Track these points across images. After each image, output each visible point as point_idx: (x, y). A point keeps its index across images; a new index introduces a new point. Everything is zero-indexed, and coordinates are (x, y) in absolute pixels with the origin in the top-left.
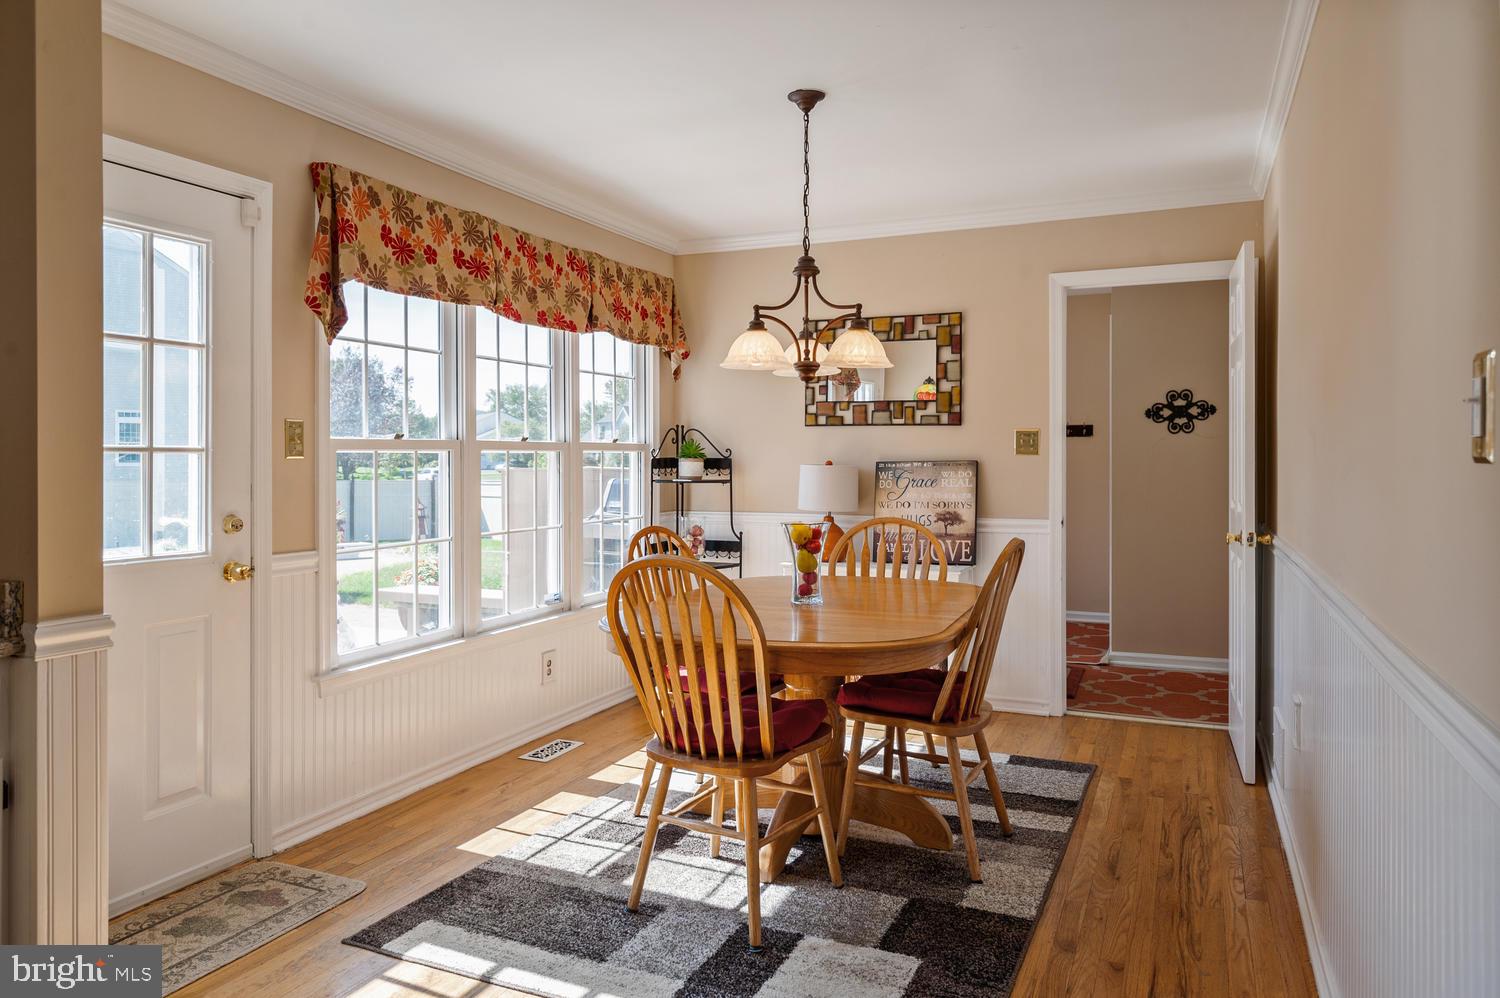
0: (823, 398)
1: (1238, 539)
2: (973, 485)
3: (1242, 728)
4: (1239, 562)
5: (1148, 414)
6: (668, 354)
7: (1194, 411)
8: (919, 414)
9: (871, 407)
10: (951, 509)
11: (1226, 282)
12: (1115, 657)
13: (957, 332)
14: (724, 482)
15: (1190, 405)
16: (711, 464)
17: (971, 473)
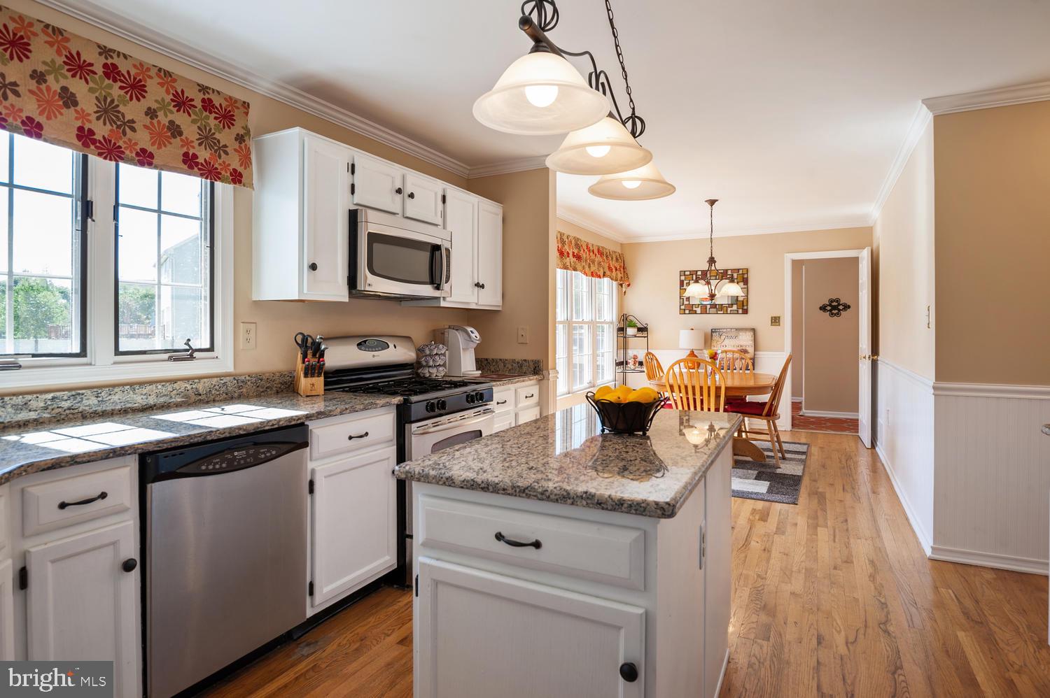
0: (688, 303)
1: (865, 358)
2: (753, 338)
3: (865, 434)
4: (864, 367)
5: (821, 308)
6: (621, 285)
7: (841, 307)
8: (729, 309)
9: (709, 306)
10: (744, 348)
11: (858, 258)
12: (806, 413)
13: (746, 276)
14: (645, 337)
15: (839, 305)
16: (640, 330)
17: (752, 333)
